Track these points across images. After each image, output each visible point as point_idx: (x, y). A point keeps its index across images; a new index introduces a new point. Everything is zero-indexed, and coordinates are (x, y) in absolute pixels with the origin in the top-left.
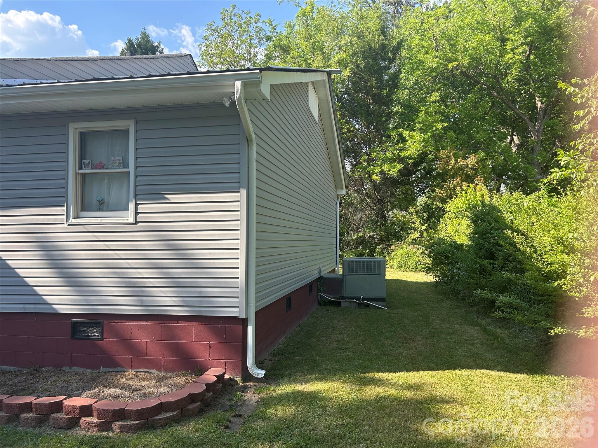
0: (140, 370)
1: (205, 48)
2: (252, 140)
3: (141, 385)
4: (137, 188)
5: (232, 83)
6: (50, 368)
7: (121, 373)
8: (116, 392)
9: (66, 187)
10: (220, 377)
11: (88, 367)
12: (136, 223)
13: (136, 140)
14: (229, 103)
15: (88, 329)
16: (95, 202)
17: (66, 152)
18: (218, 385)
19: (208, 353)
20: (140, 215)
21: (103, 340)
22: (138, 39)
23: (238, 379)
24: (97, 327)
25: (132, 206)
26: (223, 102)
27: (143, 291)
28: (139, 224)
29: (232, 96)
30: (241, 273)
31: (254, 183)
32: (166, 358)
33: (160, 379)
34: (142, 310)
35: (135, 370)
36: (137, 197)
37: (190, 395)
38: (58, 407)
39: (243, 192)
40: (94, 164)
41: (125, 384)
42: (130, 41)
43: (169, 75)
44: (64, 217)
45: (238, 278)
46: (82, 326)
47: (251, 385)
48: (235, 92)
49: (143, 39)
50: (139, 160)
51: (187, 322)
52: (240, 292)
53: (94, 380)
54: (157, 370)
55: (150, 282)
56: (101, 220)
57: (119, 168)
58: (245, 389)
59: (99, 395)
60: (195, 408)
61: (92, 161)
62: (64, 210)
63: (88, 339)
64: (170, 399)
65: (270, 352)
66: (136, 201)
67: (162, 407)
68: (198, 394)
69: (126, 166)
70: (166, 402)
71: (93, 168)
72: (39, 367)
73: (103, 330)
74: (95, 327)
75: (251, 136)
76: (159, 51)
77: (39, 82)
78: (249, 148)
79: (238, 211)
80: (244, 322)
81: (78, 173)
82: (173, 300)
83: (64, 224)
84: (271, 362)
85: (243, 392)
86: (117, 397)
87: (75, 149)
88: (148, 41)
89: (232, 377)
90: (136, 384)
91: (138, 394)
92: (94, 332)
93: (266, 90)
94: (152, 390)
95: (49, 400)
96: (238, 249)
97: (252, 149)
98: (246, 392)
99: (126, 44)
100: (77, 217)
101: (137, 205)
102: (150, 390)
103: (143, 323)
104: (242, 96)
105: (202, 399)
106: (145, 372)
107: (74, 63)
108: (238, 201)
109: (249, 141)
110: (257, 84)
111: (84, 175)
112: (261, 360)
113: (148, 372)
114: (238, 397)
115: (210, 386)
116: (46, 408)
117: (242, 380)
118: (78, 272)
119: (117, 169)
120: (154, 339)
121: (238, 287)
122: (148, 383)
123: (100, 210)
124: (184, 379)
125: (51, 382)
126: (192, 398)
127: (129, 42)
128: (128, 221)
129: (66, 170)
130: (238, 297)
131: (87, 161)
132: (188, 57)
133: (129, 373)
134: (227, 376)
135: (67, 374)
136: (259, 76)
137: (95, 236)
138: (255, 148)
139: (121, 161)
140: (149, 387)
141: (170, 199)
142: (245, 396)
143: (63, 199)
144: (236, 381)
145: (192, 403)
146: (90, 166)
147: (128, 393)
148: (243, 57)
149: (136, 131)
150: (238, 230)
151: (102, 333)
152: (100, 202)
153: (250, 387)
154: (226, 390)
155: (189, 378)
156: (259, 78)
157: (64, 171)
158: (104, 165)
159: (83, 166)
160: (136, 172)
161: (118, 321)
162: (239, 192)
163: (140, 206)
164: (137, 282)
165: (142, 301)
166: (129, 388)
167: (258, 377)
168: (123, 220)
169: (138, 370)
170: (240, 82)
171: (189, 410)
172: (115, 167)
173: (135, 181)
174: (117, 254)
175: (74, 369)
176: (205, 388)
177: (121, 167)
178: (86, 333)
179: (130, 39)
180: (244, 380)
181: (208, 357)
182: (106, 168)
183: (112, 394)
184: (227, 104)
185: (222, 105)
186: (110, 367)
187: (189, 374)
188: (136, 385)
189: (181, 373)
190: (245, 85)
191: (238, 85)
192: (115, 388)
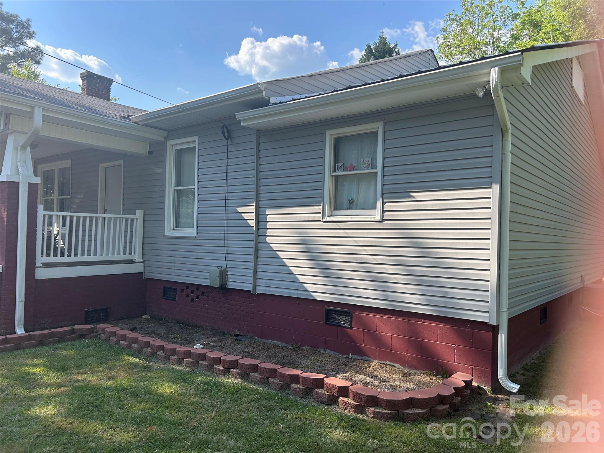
0: (385, 363)
1: (443, 41)
2: (507, 131)
3: (388, 378)
4: (384, 187)
5: (486, 71)
6: (308, 347)
7: (369, 362)
8: (366, 379)
9: (322, 189)
10: (468, 384)
11: (339, 352)
12: (383, 221)
13: (384, 141)
14: (483, 92)
15: (339, 317)
16: (345, 201)
17: (323, 158)
18: (466, 391)
19: (454, 356)
20: (386, 213)
21: (352, 329)
22: (376, 44)
23: (487, 388)
24: (347, 316)
25: (379, 204)
26: (477, 92)
27: (388, 287)
28: (386, 222)
29: (487, 85)
30: (492, 275)
31: (508, 177)
32: (409, 354)
33: (405, 375)
34: (387, 304)
35: (380, 362)
36: (384, 196)
37: (439, 396)
38: (320, 383)
39: (496, 188)
40: (346, 167)
41: (372, 373)
42: (369, 47)
43: (420, 72)
44: (321, 215)
45: (488, 281)
46: (334, 314)
47: (502, 398)
48: (491, 80)
49: (380, 42)
50: (386, 160)
51: (432, 322)
52: (491, 296)
53: (345, 365)
54: (401, 365)
55: (396, 278)
56: (352, 218)
57: (368, 169)
58: (496, 401)
59: (352, 379)
60: (444, 410)
61: (344, 164)
62: (320, 209)
63: (339, 326)
64: (419, 396)
65: (522, 366)
66: (383, 200)
67: (411, 403)
68: (447, 396)
69: (374, 166)
70: (415, 398)
71: (345, 170)
72: (300, 345)
73: (352, 320)
74: (345, 315)
75: (506, 126)
76: (396, 51)
77: (304, 96)
78: (504, 140)
79: (490, 208)
80: (495, 329)
81: (332, 175)
82: (418, 298)
83: (320, 221)
84: (524, 377)
85: (494, 404)
86: (367, 384)
87: (330, 154)
88: (386, 44)
89: (480, 385)
90: (383, 374)
91: (385, 385)
92: (344, 321)
93: (526, 73)
94: (398, 383)
95: (313, 376)
96: (489, 249)
97: (507, 140)
98: (498, 405)
99: (366, 50)
100: (331, 215)
101: (383, 203)
102: (396, 383)
103: (388, 317)
104: (499, 84)
105: (451, 403)
106: (390, 365)
107: (330, 76)
108: (490, 198)
109: (503, 132)
110: (517, 68)
111: (337, 177)
112: (512, 373)
113: (393, 366)
114: (490, 408)
115: (458, 391)
116: (311, 382)
117: (491, 391)
118: (331, 265)
119: (366, 170)
120: (398, 334)
121: (488, 291)
122: (394, 376)
123: (350, 208)
124: (429, 378)
125: (311, 360)
126: (441, 399)
127: (368, 49)
128: (375, 219)
129: (323, 173)
130: (488, 302)
131: (339, 165)
132: (429, 52)
133: (376, 363)
134: (475, 384)
135: (322, 355)
136: (521, 58)
137: (346, 233)
138: (510, 139)
139: (370, 163)
140: (395, 380)
141: (415, 197)
142: (497, 409)
143: (320, 199)
144: (484, 390)
145: (440, 404)
146: (343, 168)
147: (377, 383)
148: (485, 43)
149: (385, 132)
150: (489, 229)
151: (351, 322)
152: (350, 201)
153: (502, 400)
154: (474, 398)
155: (433, 378)
156: (520, 61)
157: (322, 174)
158: (355, 166)
159: (337, 168)
160: (383, 172)
161: (365, 313)
162: (490, 188)
163: (387, 204)
164: (382, 277)
165: (387, 296)
166: (377, 377)
167: (512, 390)
168: (371, 218)
169: (383, 362)
170: (497, 68)
171: (437, 410)
172: (364, 169)
173: (383, 181)
174: (364, 250)
175: (328, 351)
176: (454, 391)
177: (370, 168)
178: (337, 320)
179: (369, 45)
180: (494, 391)
181: (454, 361)
182: (356, 170)
183: (363, 381)
184: (481, 94)
185: (474, 96)
186: (359, 355)
187: (433, 374)
188: (382, 376)
189: (425, 372)
190: (502, 71)
191: (494, 73)
192: (365, 376)
